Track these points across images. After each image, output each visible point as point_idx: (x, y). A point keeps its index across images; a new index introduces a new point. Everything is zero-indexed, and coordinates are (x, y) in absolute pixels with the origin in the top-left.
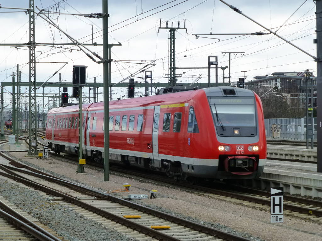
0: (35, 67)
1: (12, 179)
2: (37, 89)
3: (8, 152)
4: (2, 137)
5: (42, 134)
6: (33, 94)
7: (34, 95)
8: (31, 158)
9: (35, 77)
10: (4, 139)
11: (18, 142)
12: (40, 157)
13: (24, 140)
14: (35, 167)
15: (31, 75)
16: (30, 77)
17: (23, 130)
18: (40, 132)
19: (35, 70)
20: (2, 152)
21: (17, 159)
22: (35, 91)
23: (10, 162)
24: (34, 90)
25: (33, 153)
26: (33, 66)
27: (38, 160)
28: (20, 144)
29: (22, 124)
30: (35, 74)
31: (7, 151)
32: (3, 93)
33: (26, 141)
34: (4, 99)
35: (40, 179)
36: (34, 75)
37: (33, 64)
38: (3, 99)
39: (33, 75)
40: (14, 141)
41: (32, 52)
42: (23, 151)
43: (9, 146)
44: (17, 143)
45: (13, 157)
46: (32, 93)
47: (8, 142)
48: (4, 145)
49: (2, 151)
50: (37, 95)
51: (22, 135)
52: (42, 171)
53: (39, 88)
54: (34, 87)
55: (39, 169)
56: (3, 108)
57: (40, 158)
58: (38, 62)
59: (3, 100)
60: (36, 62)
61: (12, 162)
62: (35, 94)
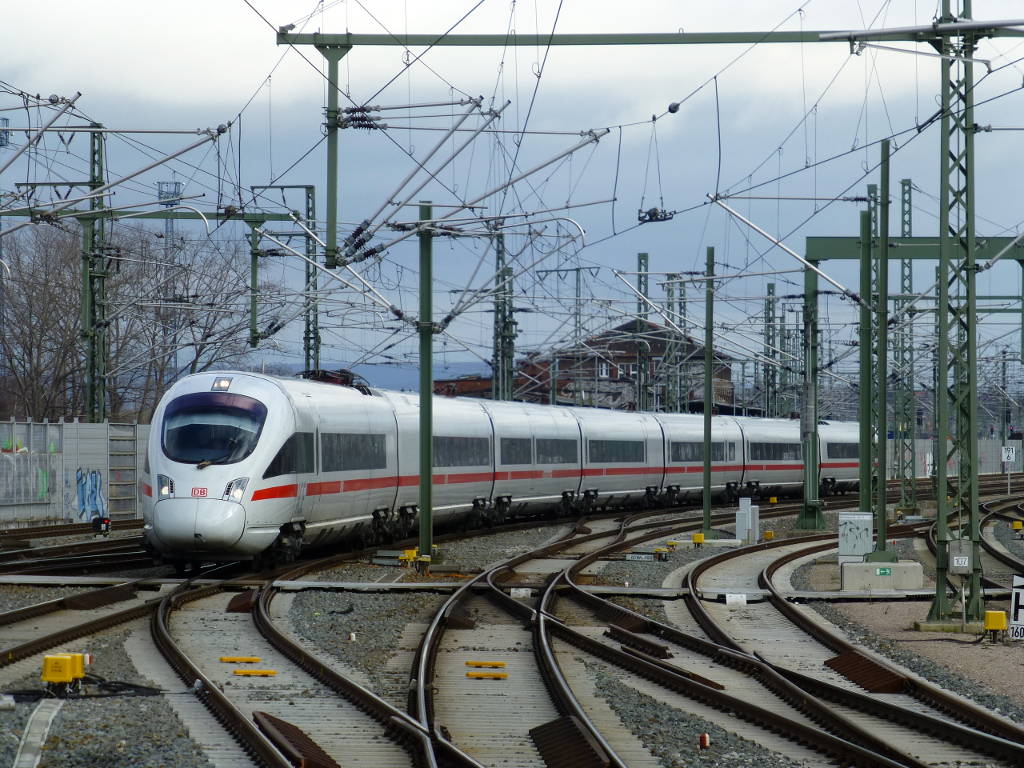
0: (969, 153)
1: (828, 756)
2: (978, 269)
3: (828, 600)
4: (809, 521)
5: (1015, 509)
6: (958, 298)
7: (963, 303)
8: (949, 636)
9: (969, 207)
10: (819, 533)
11: (881, 547)
12: (995, 632)
13: (920, 536)
14: (964, 691)
15: (951, 194)
16: (945, 208)
17: (922, 482)
18: (1009, 495)
19: (967, 171)
20: (801, 600)
21: (868, 642)
22: (970, 283)
23: (831, 655)
24: (963, 273)
25: (960, 607)
26: (963, 148)
27: (979, 647)
28: (895, 559)
29: (912, 451)
30: (968, 189)
31: (825, 595)
32: (816, 293)
33: (929, 543)
34: (819, 327)
35: (981, 759)
36: (964, 197)
37: (962, 135)
38: (815, 325)
39: (958, 194)
40: (868, 544)
41: (957, 72)
42: (909, 598)
43: (837, 569)
44: (880, 552)
45: (855, 628)
46: (952, 291)
47: (836, 545)
48: (815, 563)
49: (801, 594)
50: (979, 304)
51: (914, 512)
52: (995, 714)
53: (988, 266)
54: (962, 261)
55: (980, 700)
56: (815, 370)
57: (995, 636)
58: (988, 129)
59: (816, 332)
60: (976, 128)
61: (845, 659)
62: (970, 295)
